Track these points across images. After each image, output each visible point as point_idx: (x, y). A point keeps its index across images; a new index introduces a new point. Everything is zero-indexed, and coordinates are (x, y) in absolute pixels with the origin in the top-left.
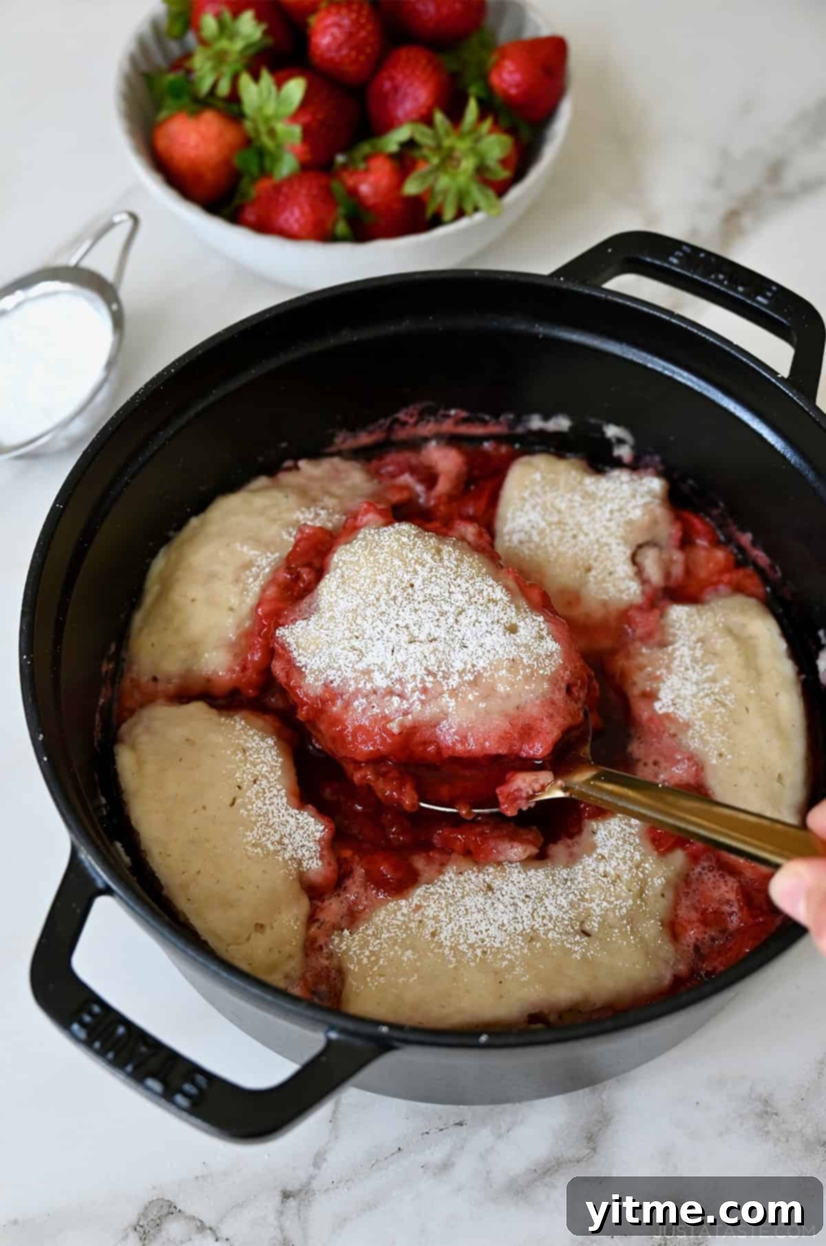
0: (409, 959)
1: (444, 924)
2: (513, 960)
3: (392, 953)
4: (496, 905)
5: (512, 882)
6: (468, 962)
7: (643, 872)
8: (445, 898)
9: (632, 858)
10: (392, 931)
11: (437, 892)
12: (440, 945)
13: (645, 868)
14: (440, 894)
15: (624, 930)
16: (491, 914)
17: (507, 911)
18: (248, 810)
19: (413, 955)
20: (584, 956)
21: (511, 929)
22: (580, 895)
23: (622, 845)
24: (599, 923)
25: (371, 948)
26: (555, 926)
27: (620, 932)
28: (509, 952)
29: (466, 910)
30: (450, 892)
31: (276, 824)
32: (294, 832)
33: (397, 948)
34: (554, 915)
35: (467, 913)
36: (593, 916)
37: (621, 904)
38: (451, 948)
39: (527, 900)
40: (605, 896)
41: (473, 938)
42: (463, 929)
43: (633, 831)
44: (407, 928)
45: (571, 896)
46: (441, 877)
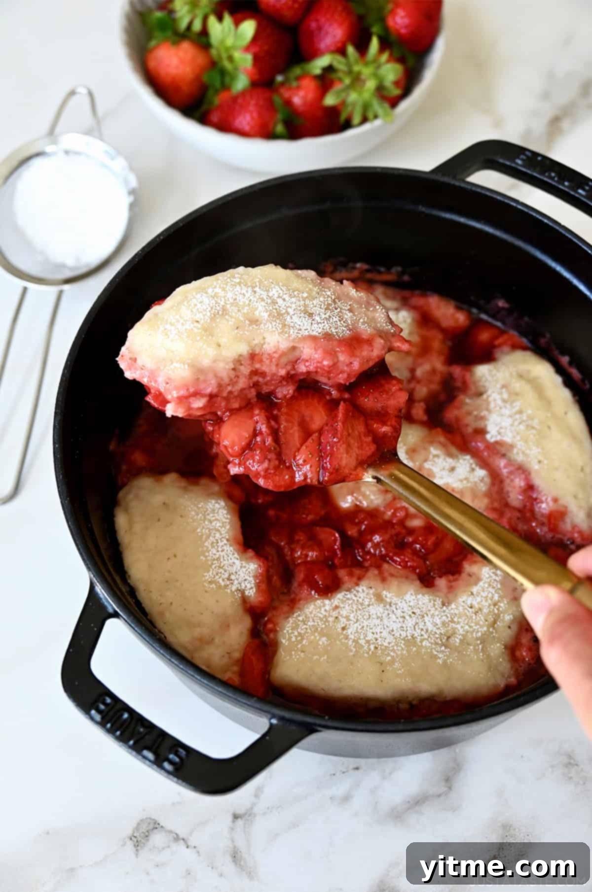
0: (323, 643)
1: (352, 622)
2: (395, 657)
3: (312, 637)
4: (390, 616)
5: (405, 600)
6: (364, 653)
7: (498, 609)
8: (357, 604)
9: (492, 599)
10: (316, 621)
11: (352, 599)
12: (347, 637)
13: (500, 607)
14: (354, 600)
15: (477, 648)
16: (385, 621)
17: (397, 621)
18: (206, 557)
19: (327, 641)
20: (445, 662)
21: (397, 635)
22: (451, 618)
23: (487, 588)
24: (460, 640)
25: (299, 630)
26: (429, 637)
27: (474, 649)
28: (393, 651)
29: (369, 615)
30: (360, 600)
31: (226, 565)
32: (239, 571)
33: (316, 634)
34: (430, 629)
35: (369, 618)
36: (457, 634)
37: (478, 629)
38: (354, 641)
39: (413, 615)
40: (468, 621)
41: (370, 637)
42: (365, 629)
43: (497, 579)
44: (327, 621)
45: (444, 618)
46: (357, 588)
